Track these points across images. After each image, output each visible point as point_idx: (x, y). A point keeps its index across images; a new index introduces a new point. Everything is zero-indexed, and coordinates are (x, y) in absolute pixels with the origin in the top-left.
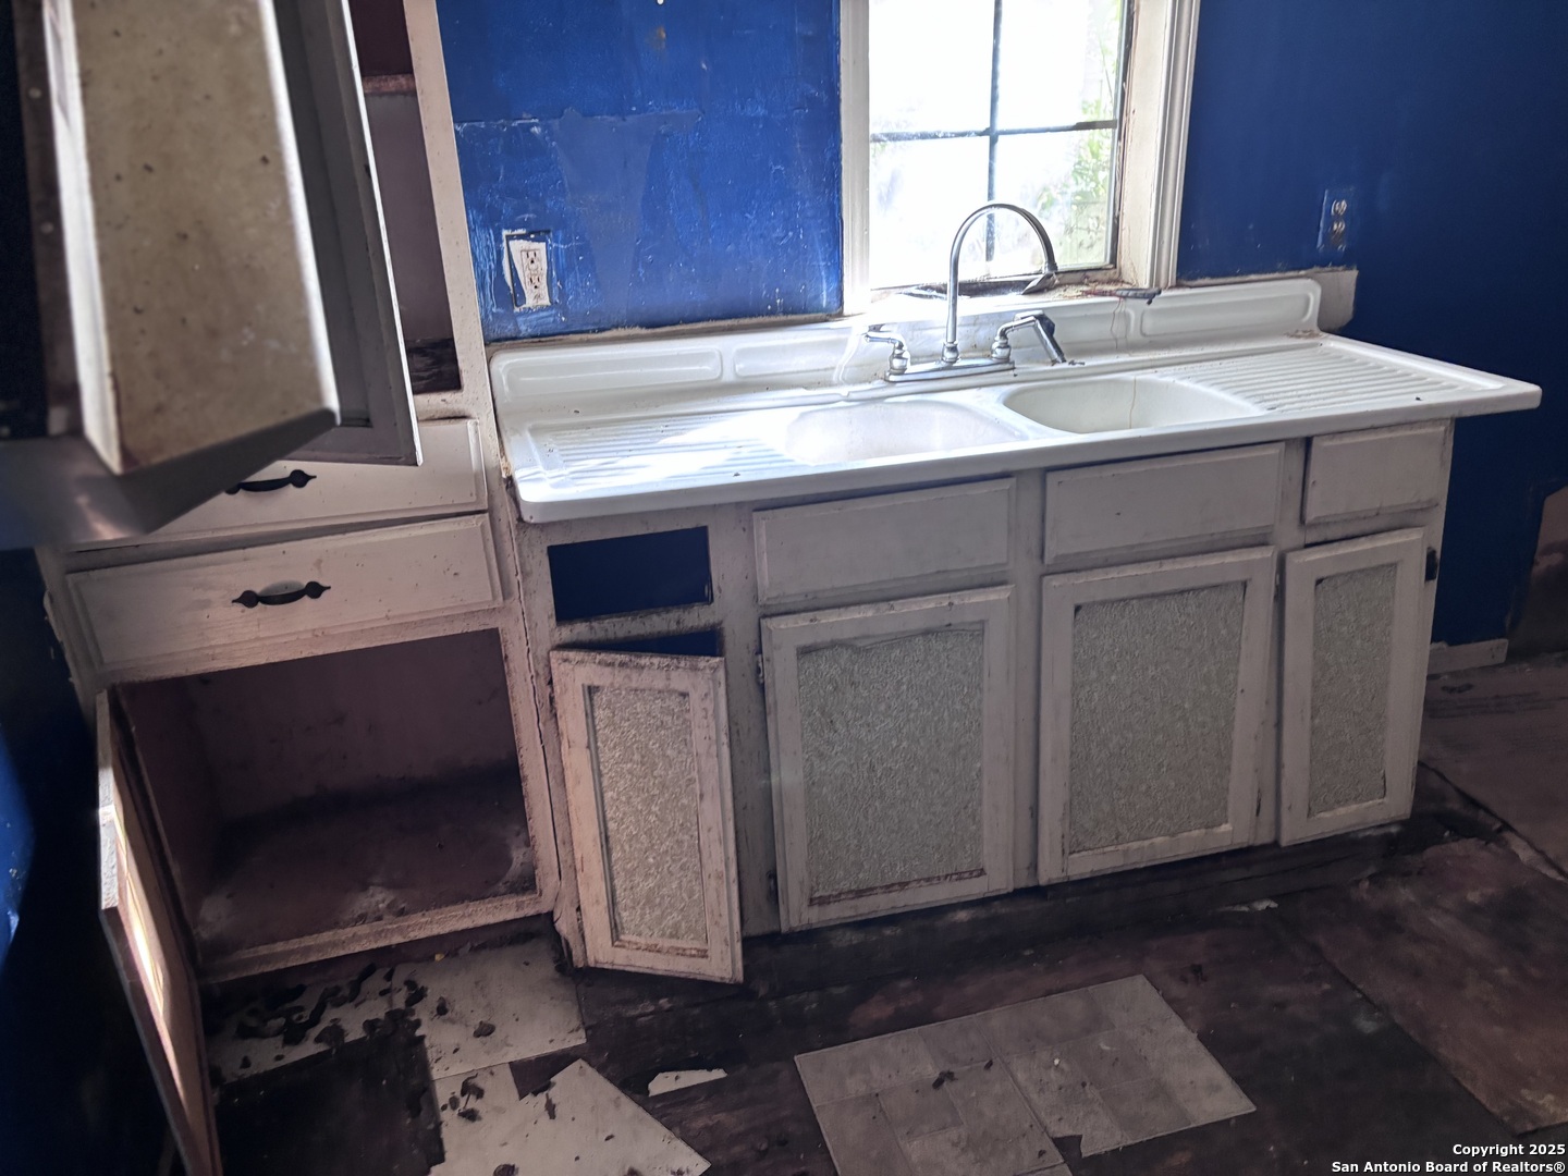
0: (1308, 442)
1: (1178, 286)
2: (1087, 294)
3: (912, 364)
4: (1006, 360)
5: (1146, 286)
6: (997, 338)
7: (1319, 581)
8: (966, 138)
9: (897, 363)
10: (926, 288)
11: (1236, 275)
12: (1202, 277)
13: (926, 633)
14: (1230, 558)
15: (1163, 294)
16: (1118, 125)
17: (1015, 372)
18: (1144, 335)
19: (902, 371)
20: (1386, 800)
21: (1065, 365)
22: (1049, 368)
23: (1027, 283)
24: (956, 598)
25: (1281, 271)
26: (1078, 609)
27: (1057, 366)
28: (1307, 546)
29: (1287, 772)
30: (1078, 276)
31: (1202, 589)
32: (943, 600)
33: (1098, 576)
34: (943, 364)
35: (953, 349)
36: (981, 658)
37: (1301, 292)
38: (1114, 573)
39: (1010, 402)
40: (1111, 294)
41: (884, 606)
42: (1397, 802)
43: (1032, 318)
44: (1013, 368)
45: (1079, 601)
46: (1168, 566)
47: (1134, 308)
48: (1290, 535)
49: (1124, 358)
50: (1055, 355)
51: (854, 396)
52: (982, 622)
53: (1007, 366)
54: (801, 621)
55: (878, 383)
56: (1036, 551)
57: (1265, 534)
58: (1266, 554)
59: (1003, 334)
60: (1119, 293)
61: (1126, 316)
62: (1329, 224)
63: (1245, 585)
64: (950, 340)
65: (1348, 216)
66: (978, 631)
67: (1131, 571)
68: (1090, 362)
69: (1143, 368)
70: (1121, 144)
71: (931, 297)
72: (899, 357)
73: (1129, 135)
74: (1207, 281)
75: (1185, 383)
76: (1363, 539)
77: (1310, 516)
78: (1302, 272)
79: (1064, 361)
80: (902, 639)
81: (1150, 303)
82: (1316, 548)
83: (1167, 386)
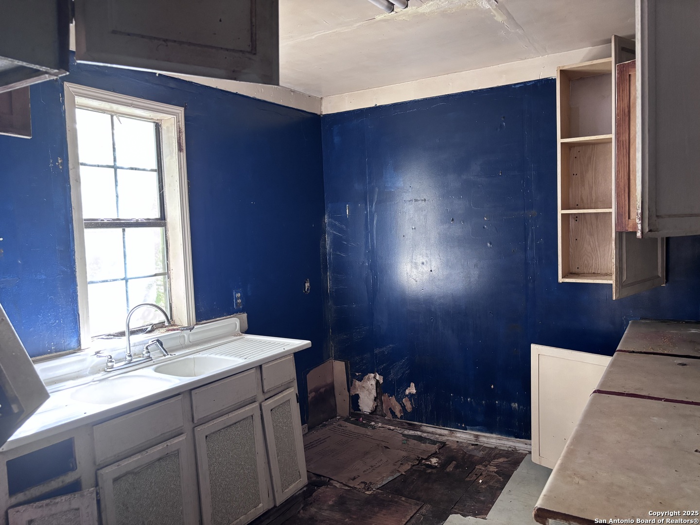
0: (261, 366)
1: (197, 324)
2: (168, 330)
3: (116, 363)
4: (149, 357)
5: (187, 326)
6: (145, 350)
7: (271, 410)
8: (117, 281)
9: (110, 364)
10: (109, 335)
11: (213, 319)
12: (203, 320)
13: (159, 459)
14: (247, 408)
15: (195, 327)
16: (166, 274)
17: (154, 361)
18: (190, 342)
19: (112, 367)
20: (301, 479)
21: (169, 356)
22: (164, 358)
23: (147, 329)
24: (169, 443)
25: (226, 316)
26: (206, 437)
27: (167, 357)
28: (266, 400)
29: (274, 479)
30: (161, 325)
31: (241, 421)
32: (164, 445)
33: (211, 424)
34: (127, 362)
35: (130, 356)
36: (179, 464)
37: (235, 322)
38: (215, 421)
39: (156, 370)
40: (177, 330)
41: (144, 453)
42: (304, 480)
43: (156, 341)
44: (152, 360)
45: (207, 434)
46: (231, 415)
47: (186, 333)
48: (261, 397)
49: (187, 351)
50: (165, 353)
51: (95, 379)
52: (178, 450)
53: (150, 359)
54: (114, 467)
55: (103, 373)
56: (191, 419)
57: (255, 398)
58: (256, 405)
59: (147, 348)
60: (180, 329)
61: (184, 336)
62: (236, 301)
63: (252, 416)
64: (128, 352)
65: (241, 298)
66: (177, 454)
67: (220, 419)
68: (177, 354)
69: (195, 353)
70: (169, 280)
71: (111, 338)
72: (111, 362)
73: (171, 277)
74: (205, 321)
75: (212, 356)
76: (280, 394)
77: (265, 391)
78: (232, 316)
79: (168, 355)
80: (150, 465)
81: (191, 331)
82: (269, 400)
83: (205, 358)
